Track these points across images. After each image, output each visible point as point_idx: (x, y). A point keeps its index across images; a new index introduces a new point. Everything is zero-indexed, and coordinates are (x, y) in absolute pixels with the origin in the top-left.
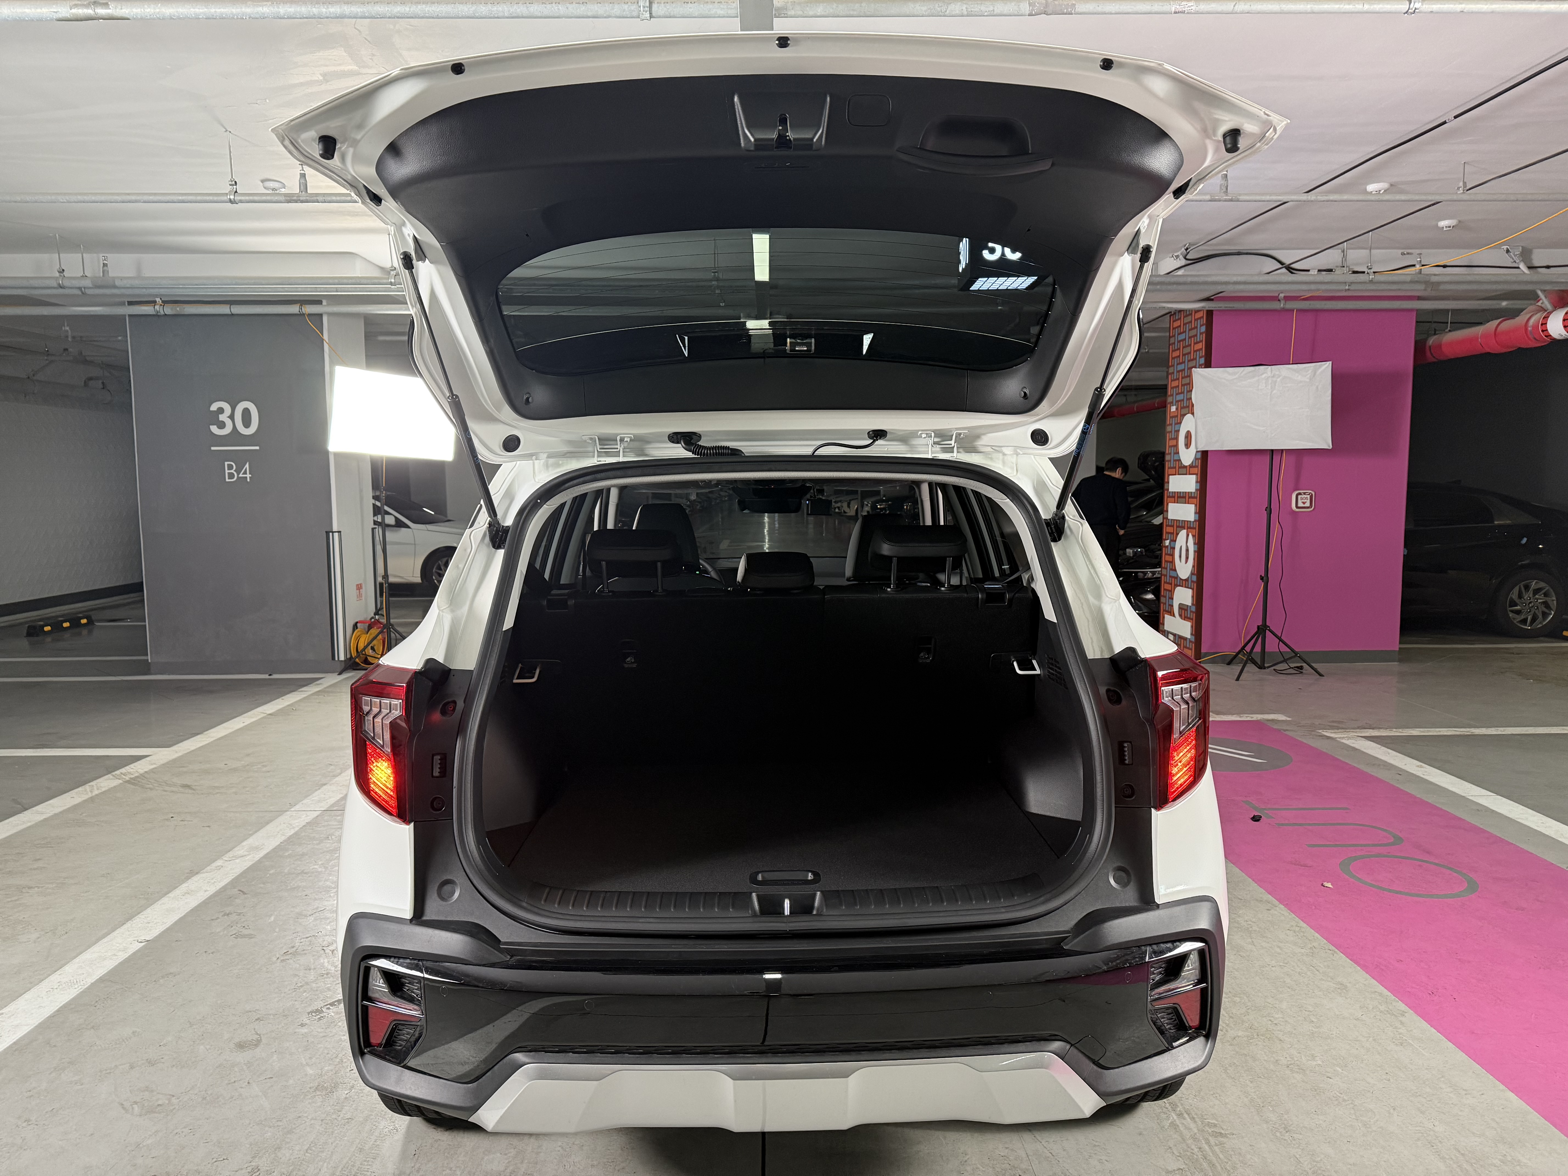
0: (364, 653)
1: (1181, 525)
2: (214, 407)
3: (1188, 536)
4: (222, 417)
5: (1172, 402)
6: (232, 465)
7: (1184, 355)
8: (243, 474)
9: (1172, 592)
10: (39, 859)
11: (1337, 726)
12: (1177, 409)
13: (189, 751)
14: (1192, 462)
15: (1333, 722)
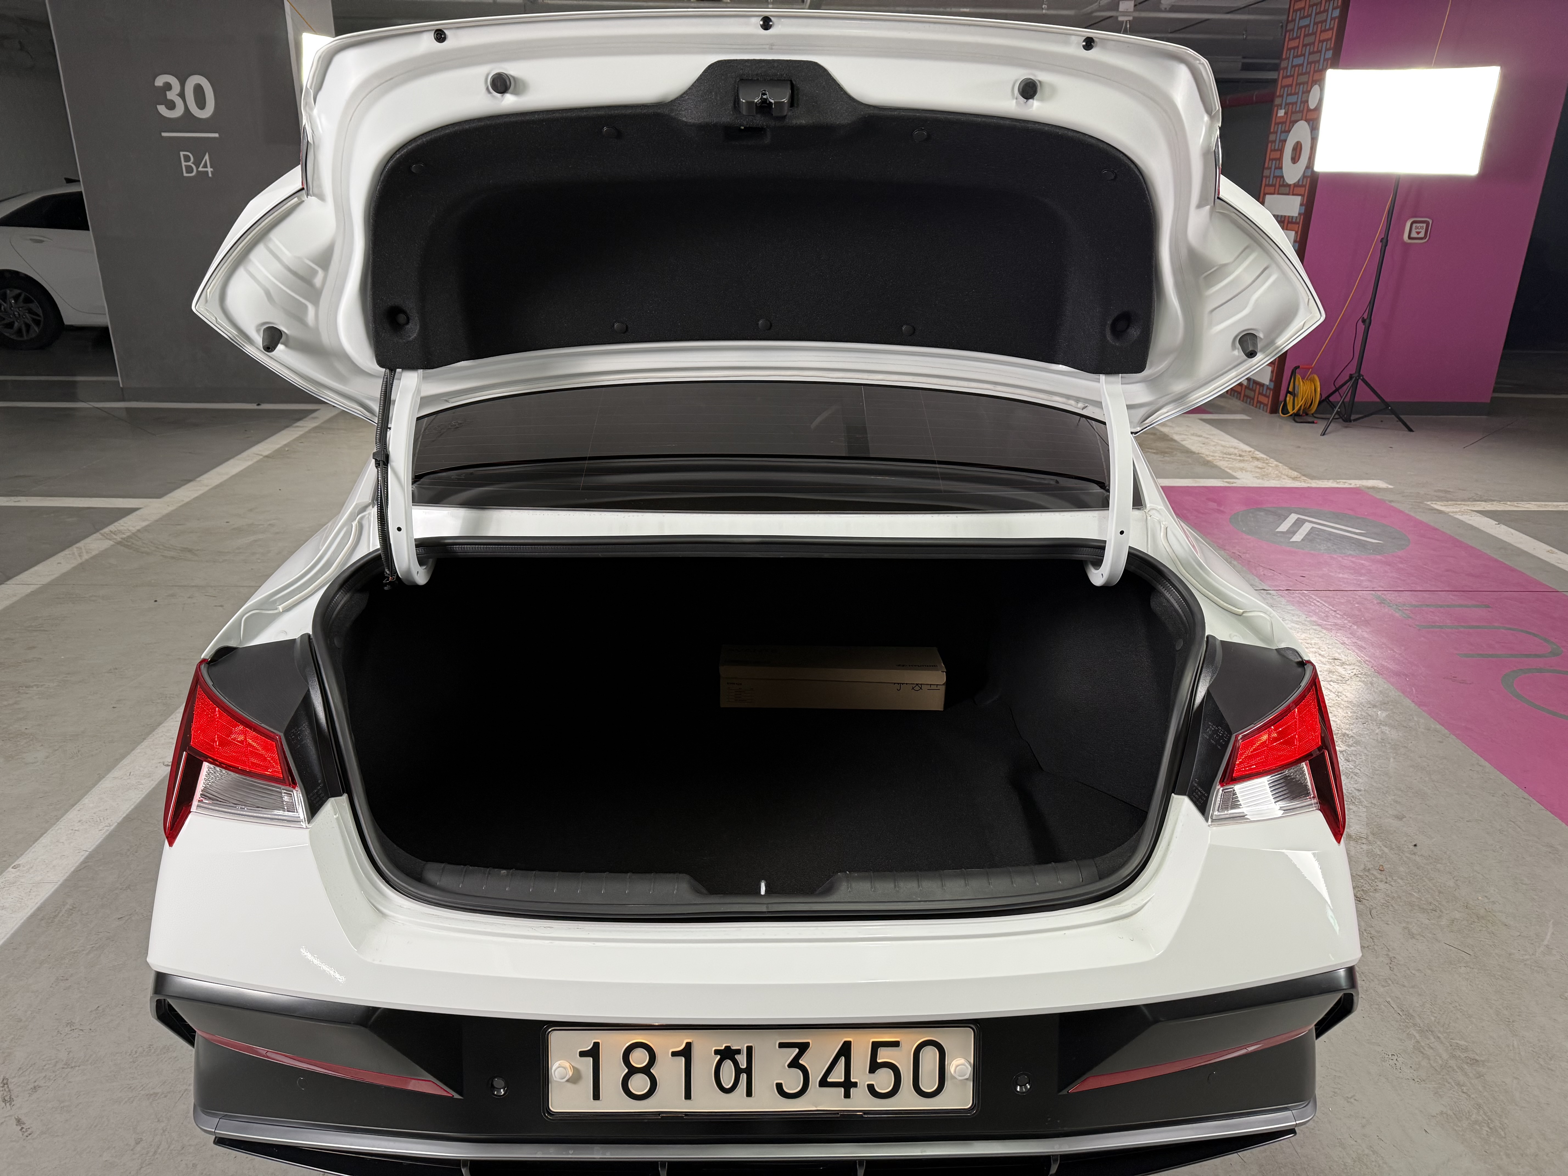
2: (160, 81)
4: (172, 95)
5: (1281, 105)
6: (190, 157)
8: (202, 168)
10: (34, 647)
11: (1446, 496)
12: (1285, 113)
13: (182, 503)
14: (1299, 180)
15: (1439, 491)
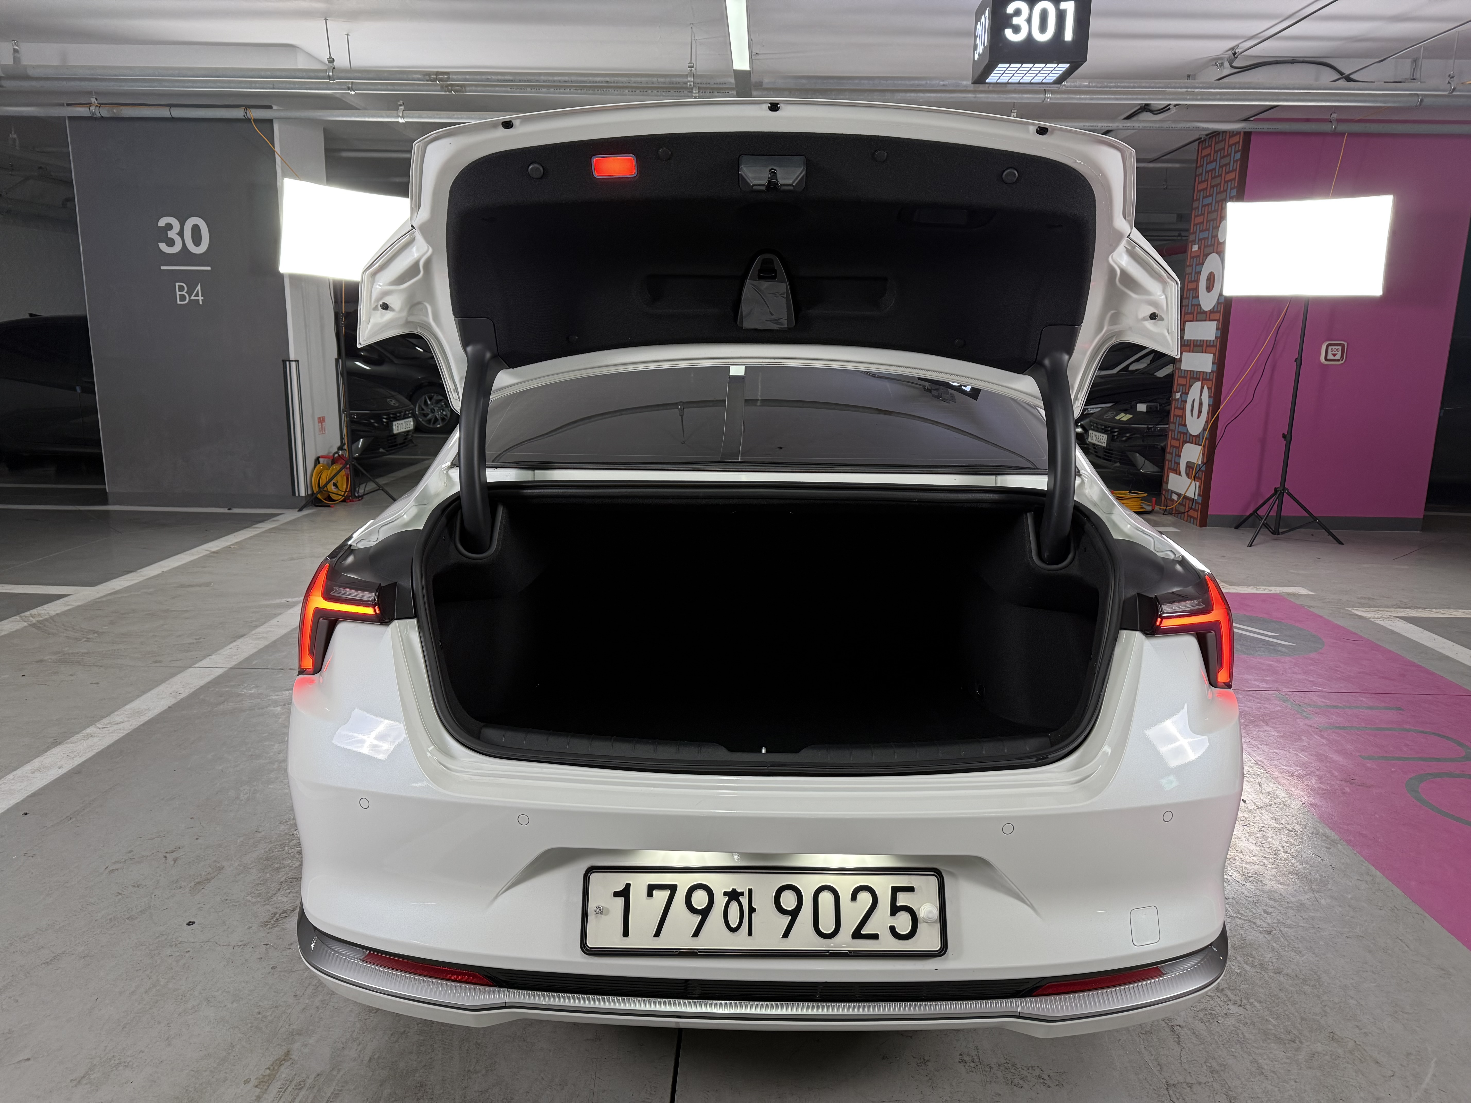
0: (325, 489)
1: (1196, 376)
2: (162, 223)
3: (1202, 388)
4: (172, 234)
5: (1195, 241)
6: (183, 287)
7: (1212, 187)
8: (195, 296)
9: (1179, 449)
11: (1369, 603)
12: (1199, 248)
13: (113, 591)
14: (1214, 307)
15: (1362, 598)
